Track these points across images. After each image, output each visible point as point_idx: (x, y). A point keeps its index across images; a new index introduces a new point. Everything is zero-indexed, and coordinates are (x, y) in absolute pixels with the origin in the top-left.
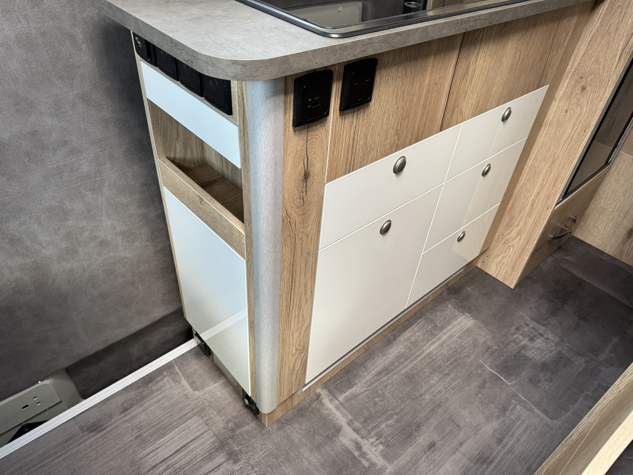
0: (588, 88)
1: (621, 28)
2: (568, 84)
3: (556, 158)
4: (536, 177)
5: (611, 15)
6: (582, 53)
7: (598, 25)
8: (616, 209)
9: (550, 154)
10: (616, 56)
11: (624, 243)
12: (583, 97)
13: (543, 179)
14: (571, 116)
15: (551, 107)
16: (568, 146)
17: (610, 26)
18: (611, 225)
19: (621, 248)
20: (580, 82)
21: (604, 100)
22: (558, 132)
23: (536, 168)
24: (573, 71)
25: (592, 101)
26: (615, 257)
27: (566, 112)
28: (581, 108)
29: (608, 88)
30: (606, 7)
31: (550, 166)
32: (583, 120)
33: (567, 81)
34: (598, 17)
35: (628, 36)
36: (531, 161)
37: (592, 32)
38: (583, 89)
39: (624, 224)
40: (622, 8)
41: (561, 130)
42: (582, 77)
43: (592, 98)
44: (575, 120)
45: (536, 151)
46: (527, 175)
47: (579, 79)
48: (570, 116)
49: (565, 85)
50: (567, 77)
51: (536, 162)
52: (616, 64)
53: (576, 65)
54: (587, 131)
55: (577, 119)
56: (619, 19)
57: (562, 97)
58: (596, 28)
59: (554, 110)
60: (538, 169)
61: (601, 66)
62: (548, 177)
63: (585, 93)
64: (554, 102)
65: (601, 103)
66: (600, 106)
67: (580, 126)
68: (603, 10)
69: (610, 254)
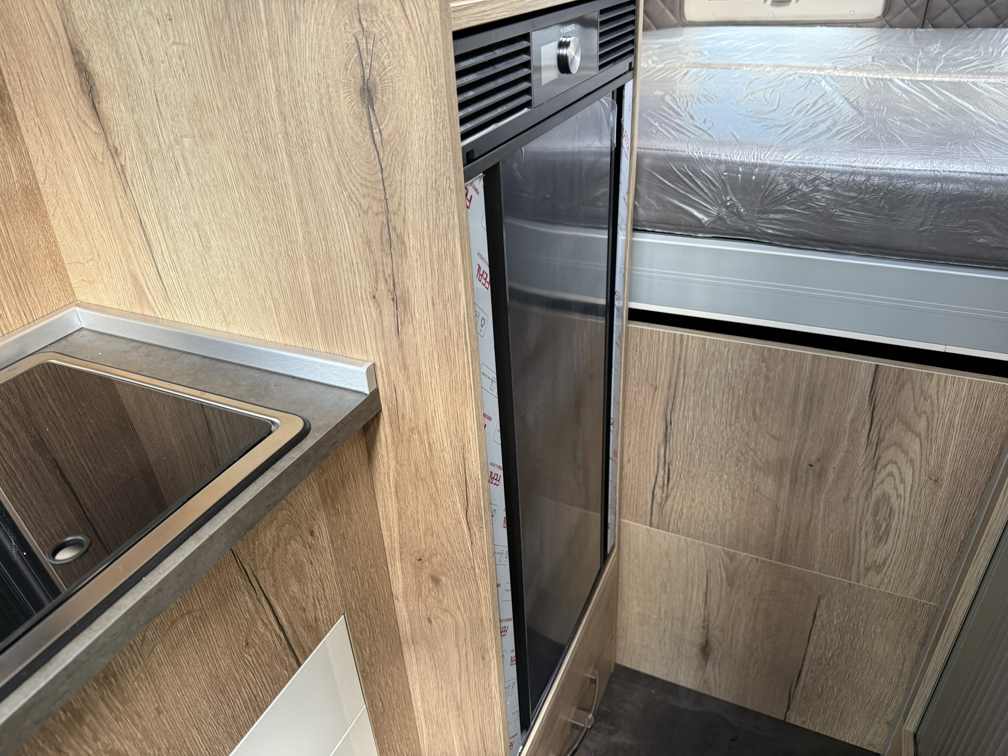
0: (443, 579)
1: (439, 470)
2: (403, 571)
3: (461, 703)
4: (445, 733)
5: (406, 445)
6: (396, 516)
7: (393, 463)
8: (663, 615)
9: (445, 693)
10: (460, 522)
11: (703, 666)
12: (444, 595)
13: (458, 737)
14: (442, 629)
15: (398, 609)
16: (468, 682)
17: (416, 466)
18: (667, 641)
19: (703, 676)
20: (422, 569)
21: (486, 604)
22: (436, 656)
23: (436, 718)
24: (397, 545)
25: (464, 605)
26: (700, 691)
27: (430, 622)
28: (452, 616)
29: (479, 582)
30: (388, 429)
31: (459, 716)
32: (468, 637)
33: (398, 565)
34: (384, 448)
35: (459, 485)
36: (419, 704)
37: (389, 476)
38: (436, 581)
39: (688, 637)
40: (419, 433)
41: (439, 653)
42: (420, 560)
43: (461, 598)
44: (453, 638)
45: (418, 688)
46: (427, 727)
47: (417, 562)
48: (440, 629)
49: (400, 573)
50: (394, 558)
51: (428, 706)
52: (467, 536)
53: (396, 534)
54: (487, 658)
55: (457, 635)
56: (425, 453)
57: (407, 594)
58: (393, 468)
59: (406, 618)
60: (440, 720)
61: (444, 540)
62: (467, 734)
63: (444, 588)
64: (396, 602)
65: (483, 608)
66: (484, 613)
67: (469, 648)
68: (386, 437)
69: (690, 686)
